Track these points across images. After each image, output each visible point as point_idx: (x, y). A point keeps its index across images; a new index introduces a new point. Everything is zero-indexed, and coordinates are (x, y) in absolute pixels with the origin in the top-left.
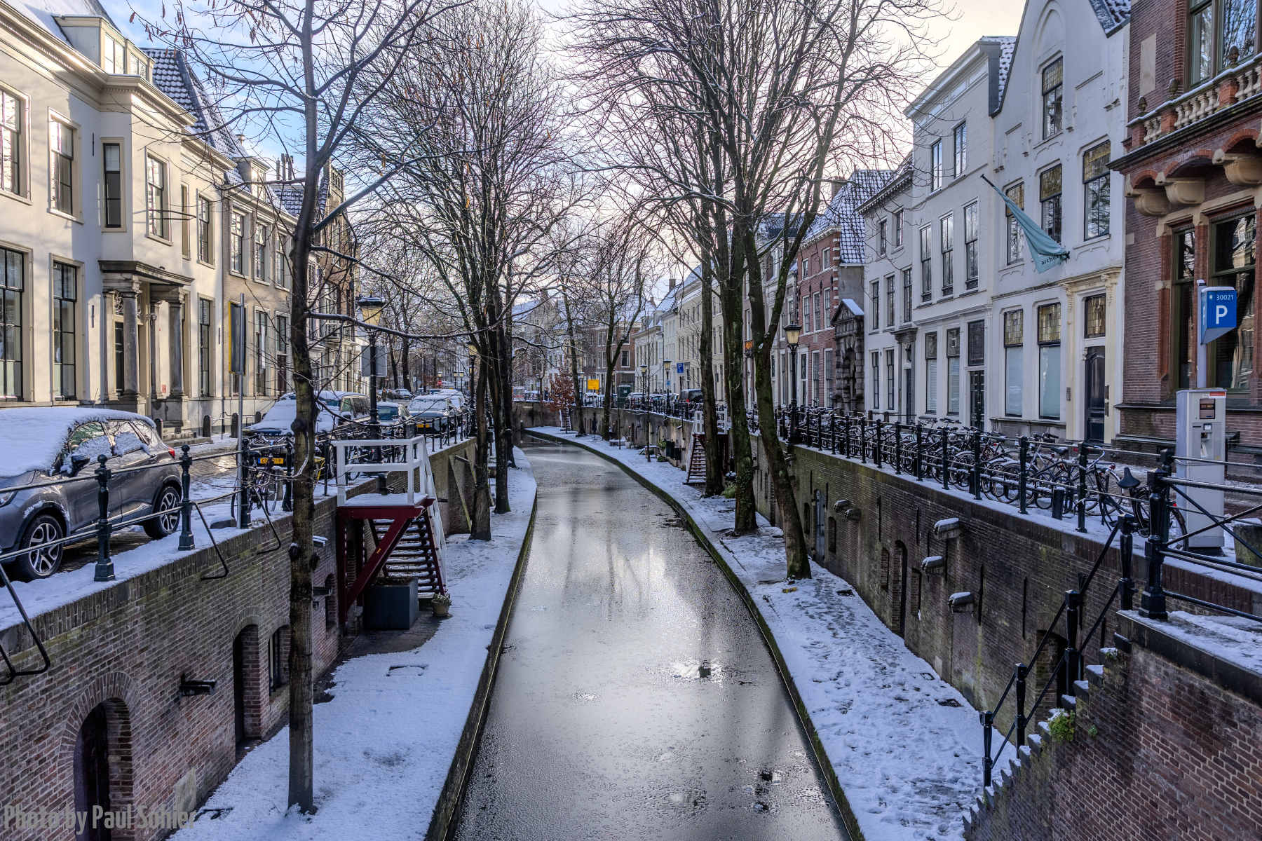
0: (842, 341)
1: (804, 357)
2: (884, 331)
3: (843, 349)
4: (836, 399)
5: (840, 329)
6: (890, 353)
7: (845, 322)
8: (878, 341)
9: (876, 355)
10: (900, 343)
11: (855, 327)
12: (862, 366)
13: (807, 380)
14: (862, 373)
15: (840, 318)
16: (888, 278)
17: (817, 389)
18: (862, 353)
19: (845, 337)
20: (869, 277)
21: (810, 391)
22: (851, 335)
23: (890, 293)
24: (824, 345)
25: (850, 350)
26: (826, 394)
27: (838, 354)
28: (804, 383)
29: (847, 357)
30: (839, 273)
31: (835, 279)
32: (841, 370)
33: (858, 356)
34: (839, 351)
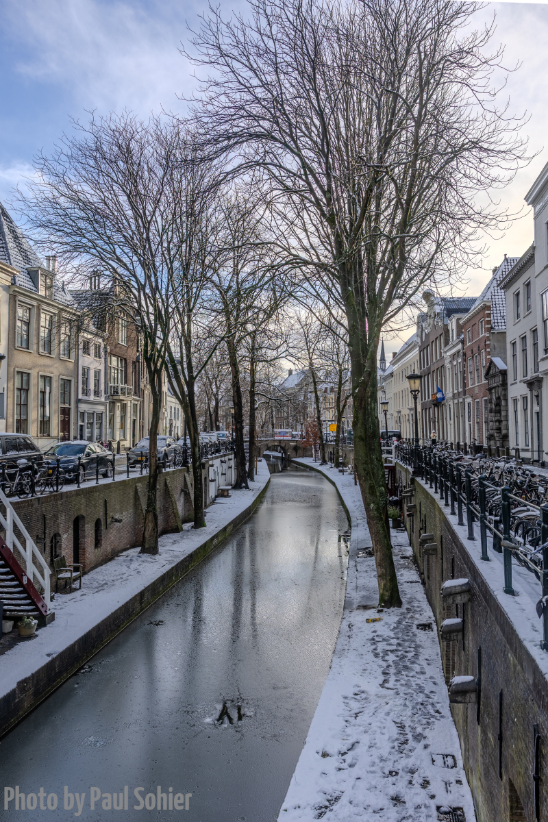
0: (493, 391)
1: (469, 404)
2: (520, 382)
3: (494, 397)
4: (490, 438)
5: (491, 382)
6: (525, 398)
7: (494, 376)
8: (517, 390)
9: (515, 401)
10: (531, 390)
11: (501, 379)
12: (507, 411)
13: (471, 423)
14: (507, 416)
15: (491, 372)
16: (523, 338)
17: (479, 430)
18: (506, 400)
19: (495, 388)
20: (509, 339)
21: (474, 431)
22: (498, 386)
23: (524, 350)
24: (482, 395)
25: (498, 398)
26: (485, 435)
27: (491, 402)
28: (470, 424)
29: (498, 404)
30: (491, 338)
31: (488, 342)
32: (493, 414)
33: (503, 403)
34: (491, 399)
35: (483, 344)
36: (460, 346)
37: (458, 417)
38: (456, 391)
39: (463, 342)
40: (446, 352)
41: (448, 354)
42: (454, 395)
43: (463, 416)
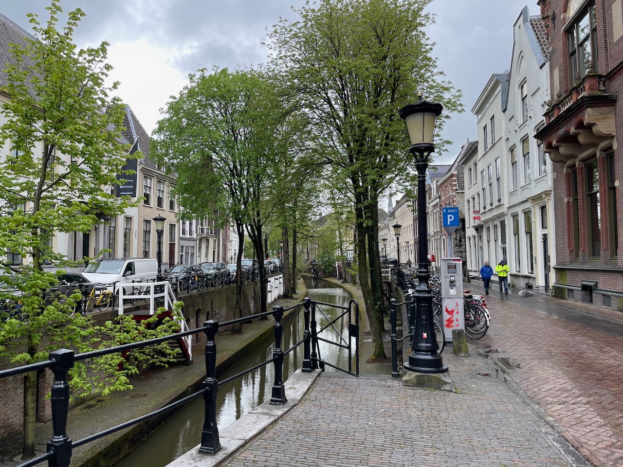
0: (457, 232)
1: (444, 240)
2: (472, 227)
3: (458, 236)
6: (474, 238)
8: (470, 232)
9: (470, 239)
10: (477, 233)
11: (462, 224)
12: (465, 245)
14: (465, 249)
16: (473, 198)
18: (465, 238)
19: (458, 230)
20: (466, 198)
22: (460, 229)
23: (474, 206)
25: (460, 237)
27: (456, 239)
29: (460, 241)
30: (456, 196)
31: (454, 199)
32: (457, 247)
33: (463, 240)
34: (456, 237)
35: (451, 200)
36: (438, 200)
37: (437, 249)
38: (435, 231)
39: (440, 197)
40: (429, 204)
41: (431, 205)
42: (435, 233)
43: (440, 249)
